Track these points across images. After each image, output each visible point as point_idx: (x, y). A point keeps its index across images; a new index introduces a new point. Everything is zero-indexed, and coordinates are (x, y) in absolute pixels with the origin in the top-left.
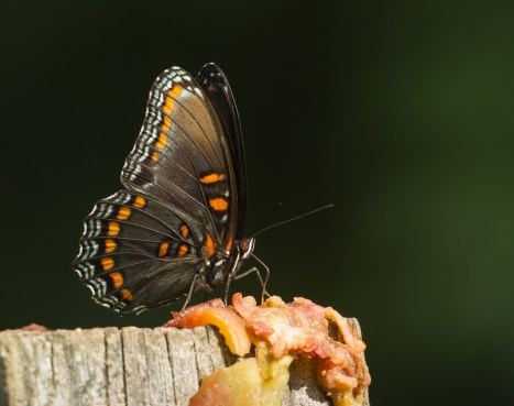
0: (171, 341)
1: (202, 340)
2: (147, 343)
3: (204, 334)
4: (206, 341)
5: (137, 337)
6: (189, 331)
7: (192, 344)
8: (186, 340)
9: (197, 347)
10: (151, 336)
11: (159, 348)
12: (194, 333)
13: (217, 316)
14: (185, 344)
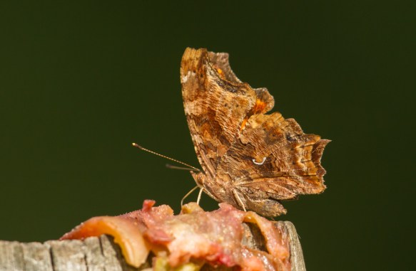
0: (56, 254)
1: (94, 251)
2: (26, 257)
3: (97, 245)
4: (99, 252)
5: (13, 251)
6: (78, 242)
7: (82, 256)
8: (75, 253)
9: (89, 260)
10: (30, 249)
11: (41, 263)
12: (85, 244)
13: (109, 224)
14: (73, 257)
